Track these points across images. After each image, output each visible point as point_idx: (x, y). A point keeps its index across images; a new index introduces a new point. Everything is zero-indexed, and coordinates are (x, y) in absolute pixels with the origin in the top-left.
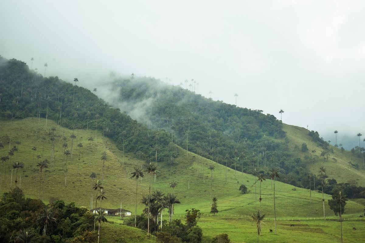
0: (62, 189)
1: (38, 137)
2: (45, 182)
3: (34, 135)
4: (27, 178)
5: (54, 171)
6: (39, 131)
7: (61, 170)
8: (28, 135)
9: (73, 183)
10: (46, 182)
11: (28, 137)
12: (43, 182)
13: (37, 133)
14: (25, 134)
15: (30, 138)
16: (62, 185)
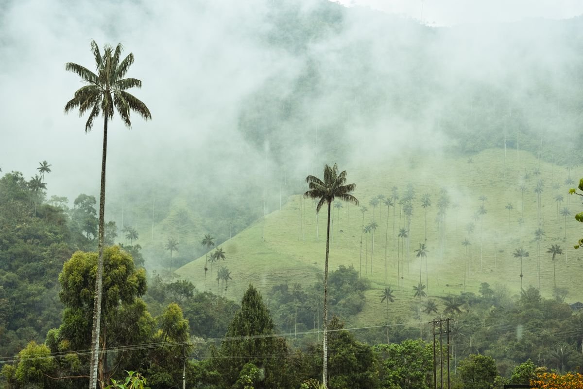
0: (562, 270)
1: (507, 183)
2: (533, 260)
3: (501, 181)
4: (503, 253)
5: (545, 240)
6: (508, 173)
7: (556, 239)
8: (491, 181)
9: (579, 259)
10: (535, 260)
11: (491, 184)
12: (530, 260)
13: (505, 176)
14: (487, 180)
15: (496, 186)
16: (561, 264)
